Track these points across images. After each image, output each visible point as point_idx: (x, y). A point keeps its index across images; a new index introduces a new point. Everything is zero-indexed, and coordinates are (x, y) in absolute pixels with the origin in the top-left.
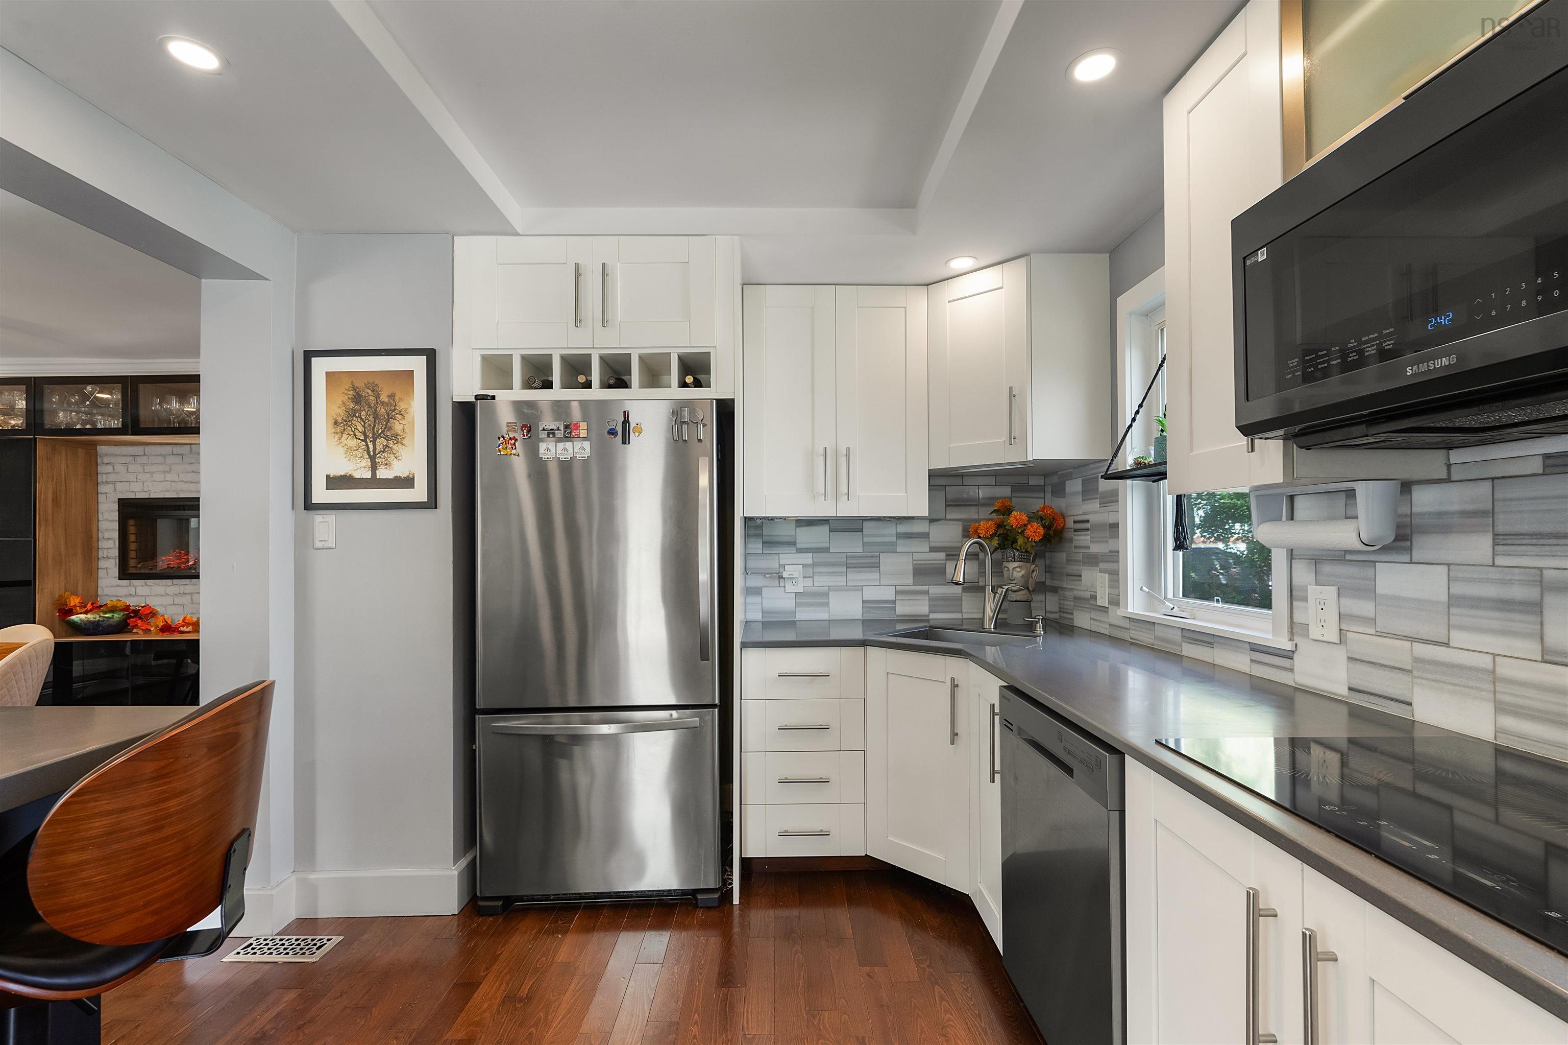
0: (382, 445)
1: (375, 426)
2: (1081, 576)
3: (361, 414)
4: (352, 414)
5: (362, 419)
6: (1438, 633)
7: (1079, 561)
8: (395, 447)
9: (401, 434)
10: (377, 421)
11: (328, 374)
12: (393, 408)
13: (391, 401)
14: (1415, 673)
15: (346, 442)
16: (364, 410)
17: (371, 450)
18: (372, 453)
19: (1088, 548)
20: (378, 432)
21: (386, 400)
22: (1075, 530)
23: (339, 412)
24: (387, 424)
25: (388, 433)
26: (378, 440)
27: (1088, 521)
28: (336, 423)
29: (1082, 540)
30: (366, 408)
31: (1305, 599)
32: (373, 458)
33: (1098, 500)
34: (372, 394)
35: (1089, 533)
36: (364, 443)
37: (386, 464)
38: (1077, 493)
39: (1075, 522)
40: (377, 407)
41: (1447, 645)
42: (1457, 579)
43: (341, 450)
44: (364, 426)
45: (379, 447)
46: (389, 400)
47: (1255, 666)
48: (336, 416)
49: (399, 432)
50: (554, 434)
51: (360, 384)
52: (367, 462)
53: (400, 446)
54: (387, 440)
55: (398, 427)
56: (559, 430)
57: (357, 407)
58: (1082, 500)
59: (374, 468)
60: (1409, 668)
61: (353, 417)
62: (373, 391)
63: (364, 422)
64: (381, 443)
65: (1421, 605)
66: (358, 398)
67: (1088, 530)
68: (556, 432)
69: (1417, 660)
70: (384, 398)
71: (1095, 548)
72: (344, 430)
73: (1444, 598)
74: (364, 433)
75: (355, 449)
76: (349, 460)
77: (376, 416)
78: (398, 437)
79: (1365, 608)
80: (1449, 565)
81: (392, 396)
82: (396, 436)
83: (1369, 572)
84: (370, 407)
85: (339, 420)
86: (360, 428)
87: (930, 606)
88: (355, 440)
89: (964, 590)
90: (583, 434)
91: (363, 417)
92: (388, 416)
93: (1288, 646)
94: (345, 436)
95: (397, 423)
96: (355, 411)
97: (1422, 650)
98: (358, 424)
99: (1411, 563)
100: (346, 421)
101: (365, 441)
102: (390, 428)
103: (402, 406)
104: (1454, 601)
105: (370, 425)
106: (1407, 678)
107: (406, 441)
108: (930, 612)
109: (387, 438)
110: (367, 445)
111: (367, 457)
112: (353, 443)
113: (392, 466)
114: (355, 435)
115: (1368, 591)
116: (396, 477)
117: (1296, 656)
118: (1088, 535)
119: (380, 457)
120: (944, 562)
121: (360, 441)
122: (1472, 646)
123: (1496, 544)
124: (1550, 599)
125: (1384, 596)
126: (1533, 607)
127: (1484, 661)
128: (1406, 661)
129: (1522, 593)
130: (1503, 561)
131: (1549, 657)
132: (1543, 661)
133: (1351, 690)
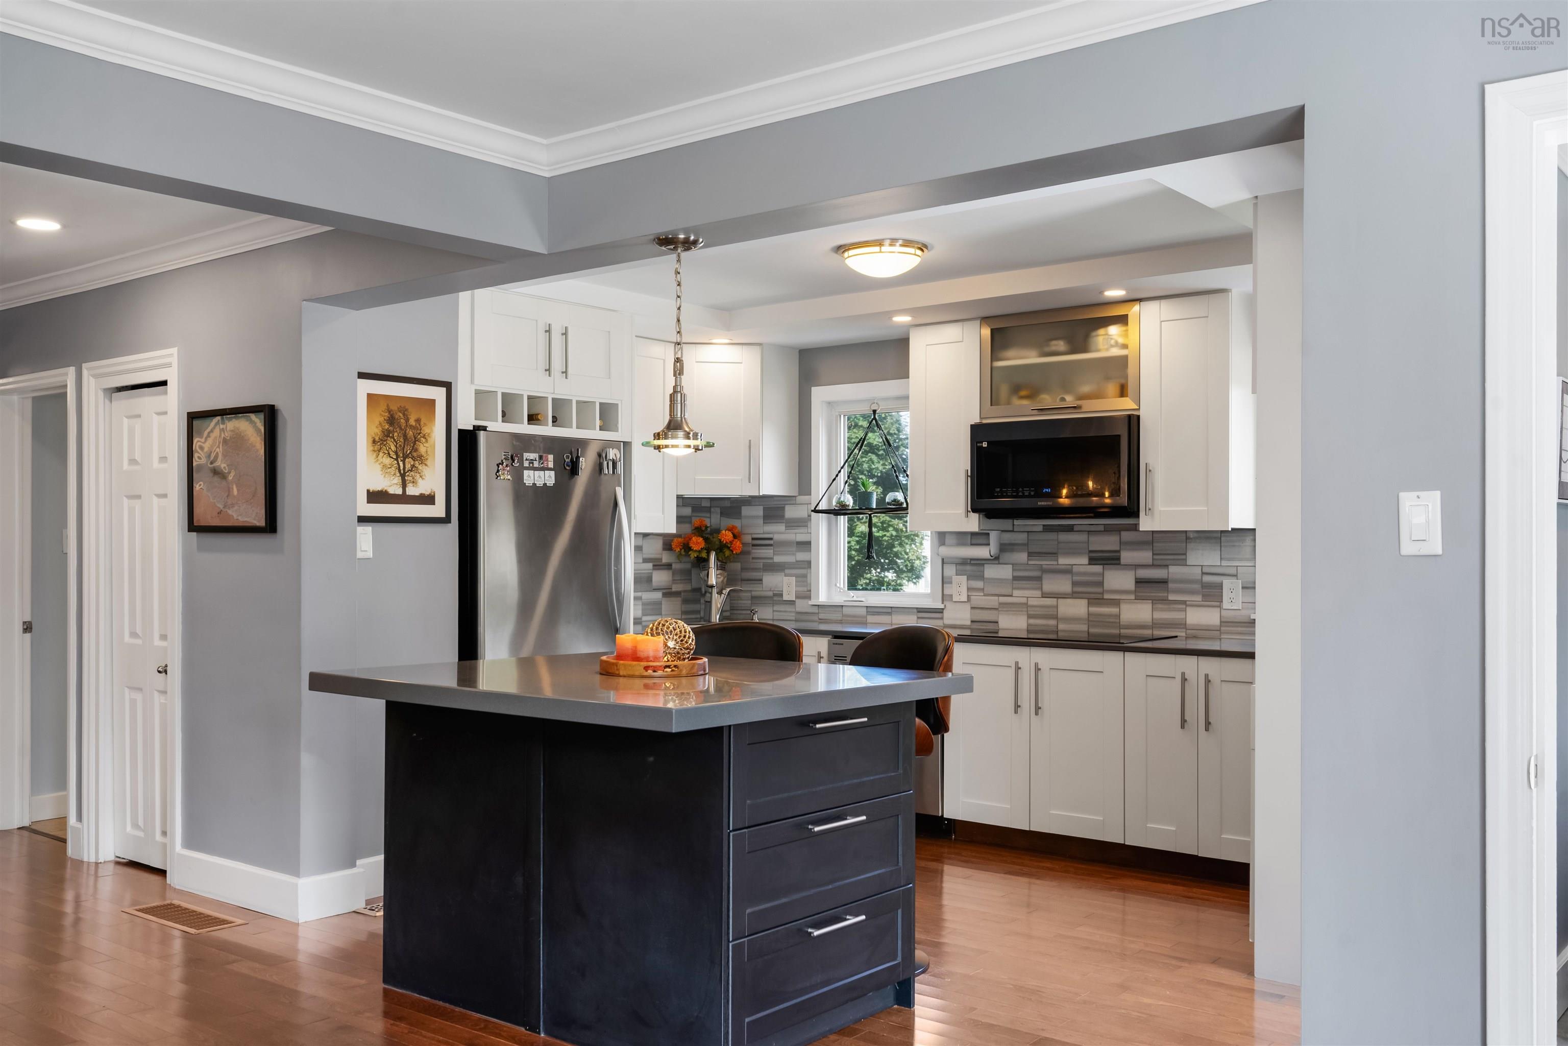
0: (410, 465)
1: (404, 446)
2: (761, 580)
3: (394, 435)
4: (387, 434)
5: (394, 440)
6: (1007, 591)
7: (760, 569)
8: (420, 467)
9: (425, 456)
10: (406, 442)
11: (369, 395)
12: (419, 432)
13: (418, 425)
14: (1000, 609)
15: (382, 460)
16: (397, 431)
17: (402, 468)
18: (402, 471)
19: (772, 558)
20: (407, 452)
21: (414, 424)
22: (753, 545)
23: (377, 431)
24: (414, 445)
25: (415, 454)
26: (407, 460)
27: (771, 539)
28: (374, 442)
29: (763, 553)
30: (398, 429)
31: (951, 583)
32: (403, 476)
33: (784, 524)
34: (403, 418)
35: (772, 548)
36: (396, 462)
37: (413, 482)
38: (757, 517)
39: (753, 539)
40: (406, 430)
41: (1011, 596)
42: (1015, 570)
43: (378, 467)
44: (396, 446)
45: (408, 466)
46: (416, 424)
47: (920, 620)
48: (374, 436)
49: (423, 454)
50: (533, 463)
51: (394, 407)
52: (398, 480)
53: (424, 466)
54: (414, 461)
55: (422, 449)
56: (536, 460)
57: (391, 428)
58: (764, 523)
59: (404, 486)
60: (997, 607)
61: (388, 437)
62: (404, 414)
63: (396, 442)
64: (409, 462)
65: (1003, 581)
66: (391, 420)
67: (771, 545)
68: (534, 462)
69: (1000, 604)
70: (412, 422)
71: (778, 559)
72: (381, 448)
73: (1011, 577)
74: (396, 453)
75: (389, 466)
76: (385, 476)
77: (405, 436)
78: (422, 458)
79: (979, 584)
80: (1013, 564)
81: (418, 421)
82: (420, 456)
83: (981, 568)
84: (401, 429)
85: (377, 439)
86: (393, 448)
87: (642, 610)
88: (389, 459)
89: (665, 595)
90: (551, 465)
91: (395, 438)
92: (415, 438)
93: (942, 606)
94: (381, 454)
95: (421, 445)
96: (389, 432)
97: (1002, 599)
98: (391, 444)
99: (999, 564)
100: (382, 440)
101: (397, 460)
102: (416, 450)
103: (426, 430)
104: (1015, 578)
105: (400, 446)
106: (995, 612)
107: (428, 462)
108: (644, 615)
109: (414, 459)
110: (398, 464)
111: (399, 475)
112: (387, 461)
113: (418, 484)
114: (389, 454)
115: (981, 577)
116: (421, 494)
117: (944, 611)
118: (771, 549)
119: (408, 475)
120: (651, 571)
121: (393, 460)
122: (1020, 595)
123: (1028, 556)
124: (1044, 576)
125: (987, 579)
126: (1039, 579)
127: (1024, 600)
128: (996, 605)
129: (1036, 574)
130: (1030, 562)
131: (1045, 595)
132: (1042, 597)
133: (972, 622)
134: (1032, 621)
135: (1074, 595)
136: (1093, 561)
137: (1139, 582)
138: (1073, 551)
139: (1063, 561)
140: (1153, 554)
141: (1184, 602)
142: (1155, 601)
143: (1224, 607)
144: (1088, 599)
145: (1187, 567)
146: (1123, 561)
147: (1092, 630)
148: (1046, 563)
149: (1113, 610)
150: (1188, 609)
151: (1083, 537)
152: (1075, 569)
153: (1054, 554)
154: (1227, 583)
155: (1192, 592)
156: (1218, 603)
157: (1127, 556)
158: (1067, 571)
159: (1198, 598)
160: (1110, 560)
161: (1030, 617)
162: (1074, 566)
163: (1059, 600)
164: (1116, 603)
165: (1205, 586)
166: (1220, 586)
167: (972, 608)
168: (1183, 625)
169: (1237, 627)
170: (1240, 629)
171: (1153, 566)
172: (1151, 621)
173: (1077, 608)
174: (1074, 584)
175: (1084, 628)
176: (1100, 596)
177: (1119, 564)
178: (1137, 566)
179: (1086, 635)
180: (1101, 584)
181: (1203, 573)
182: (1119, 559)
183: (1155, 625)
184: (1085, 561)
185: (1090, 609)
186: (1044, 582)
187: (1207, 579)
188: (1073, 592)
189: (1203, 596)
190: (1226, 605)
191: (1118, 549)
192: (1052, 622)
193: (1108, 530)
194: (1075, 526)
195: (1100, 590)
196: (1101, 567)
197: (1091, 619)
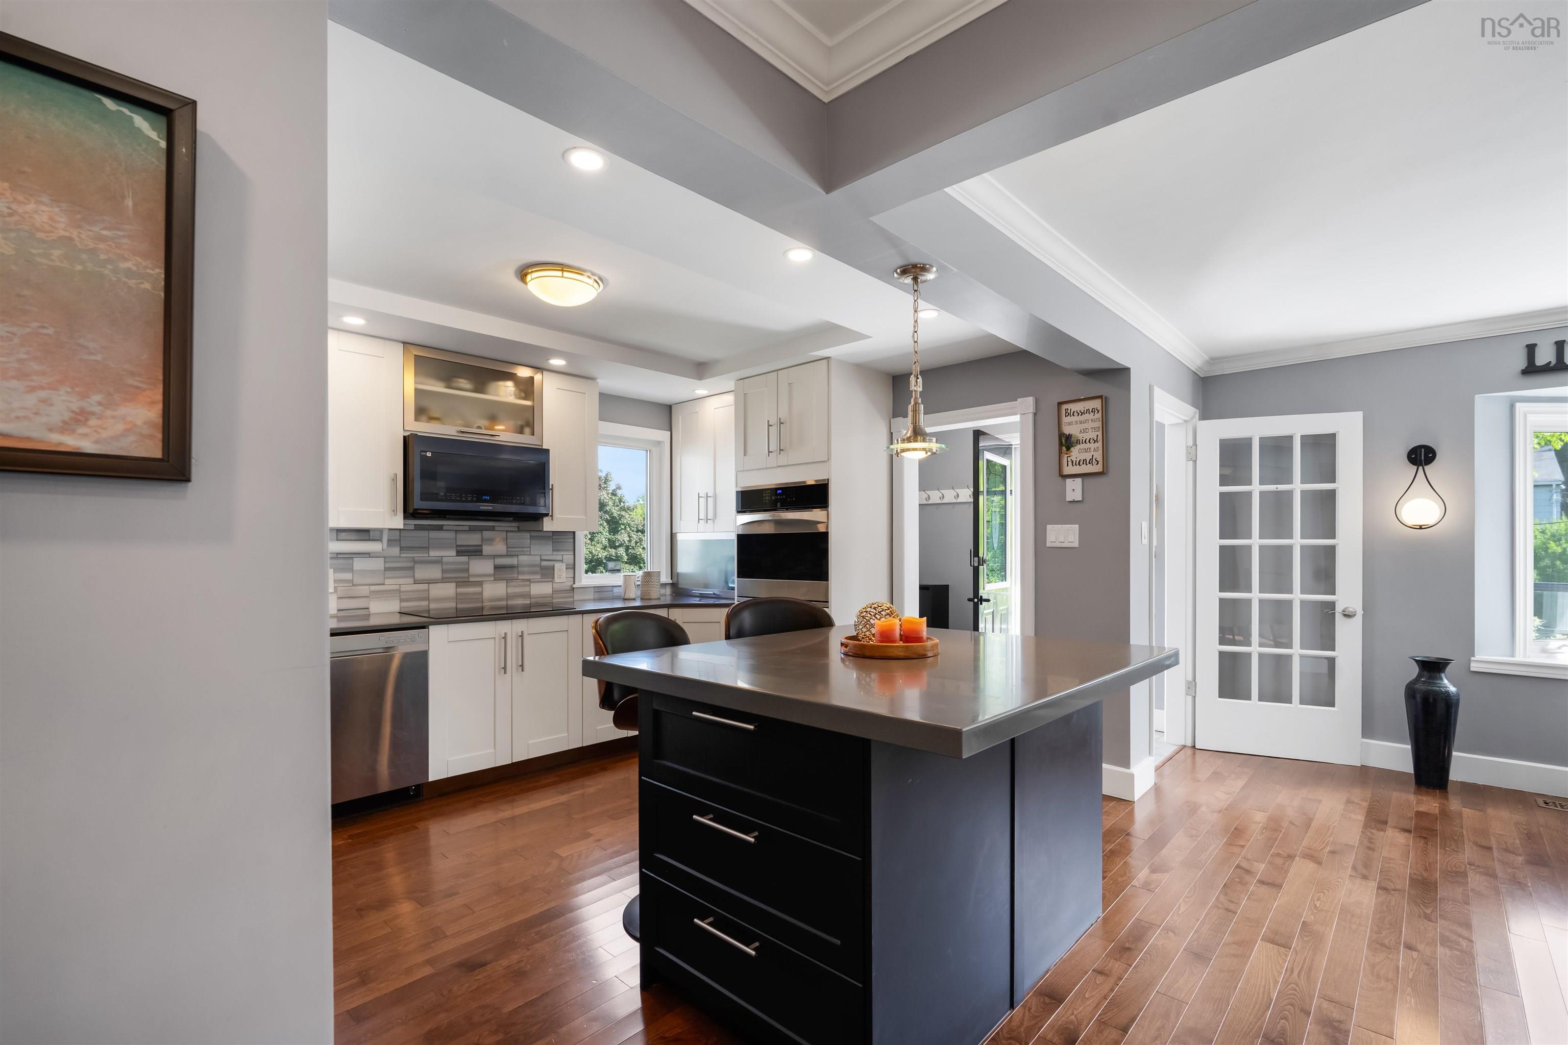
6: (379, 580)
14: (371, 597)
41: (383, 584)
42: (387, 562)
60: (368, 595)
65: (373, 572)
69: (371, 592)
73: (383, 569)
79: (348, 576)
80: (384, 557)
83: (350, 561)
97: (373, 588)
99: (370, 557)
104: (386, 569)
106: (366, 599)
115: (350, 569)
122: (391, 583)
123: (400, 550)
124: (416, 566)
125: (356, 571)
126: (412, 569)
127: (397, 587)
128: (367, 593)
129: (411, 564)
130: (402, 555)
131: (416, 582)
132: (414, 583)
133: (338, 610)
134: (404, 604)
135: (444, 580)
136: (459, 553)
137: (497, 567)
138: (442, 546)
139: (434, 553)
140: (507, 548)
141: (529, 580)
142: (508, 581)
143: (555, 582)
144: (456, 582)
145: (531, 556)
146: (484, 553)
147: (459, 606)
148: (417, 555)
149: (478, 589)
150: (531, 584)
151: (451, 535)
152: (445, 559)
153: (427, 548)
154: (557, 566)
155: (534, 573)
156: (551, 579)
157: (487, 549)
158: (438, 561)
159: (539, 577)
160: (476, 552)
161: (402, 600)
162: (443, 558)
163: (430, 585)
164: (480, 584)
165: (543, 568)
166: (553, 568)
167: (339, 598)
168: (528, 595)
169: (565, 593)
170: (563, 595)
171: (507, 556)
172: (506, 597)
173: (447, 590)
174: (443, 571)
175: (454, 605)
176: (467, 580)
177: (481, 555)
178: (495, 557)
179: (455, 611)
180: (467, 570)
181: (541, 560)
182: (481, 551)
183: (508, 597)
184: (454, 553)
185: (458, 590)
186: (416, 570)
187: (544, 563)
188: (443, 578)
189: (542, 575)
190: (557, 580)
191: (480, 544)
192: (425, 603)
193: (472, 529)
194: (444, 526)
195: (466, 575)
196: (467, 557)
197: (458, 598)
